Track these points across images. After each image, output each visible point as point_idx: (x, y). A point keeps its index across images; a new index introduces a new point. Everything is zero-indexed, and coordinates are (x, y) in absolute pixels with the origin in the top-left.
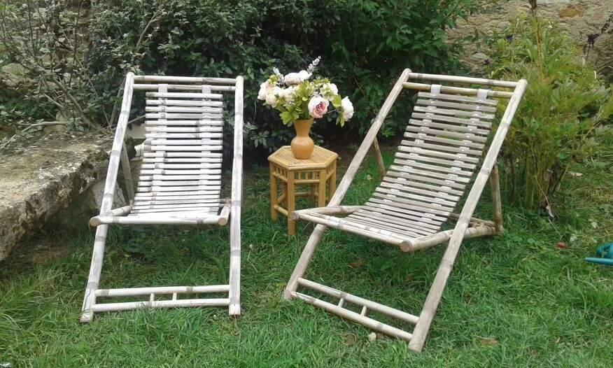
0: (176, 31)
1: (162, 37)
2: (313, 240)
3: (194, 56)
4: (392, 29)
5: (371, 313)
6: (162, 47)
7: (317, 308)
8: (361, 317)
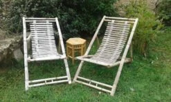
0: (37, 5)
1: (32, 6)
2: (80, 65)
3: (42, 12)
4: (99, 4)
5: (99, 86)
6: (33, 9)
7: (83, 85)
8: (96, 87)
